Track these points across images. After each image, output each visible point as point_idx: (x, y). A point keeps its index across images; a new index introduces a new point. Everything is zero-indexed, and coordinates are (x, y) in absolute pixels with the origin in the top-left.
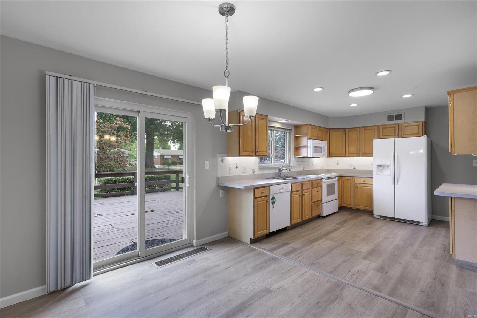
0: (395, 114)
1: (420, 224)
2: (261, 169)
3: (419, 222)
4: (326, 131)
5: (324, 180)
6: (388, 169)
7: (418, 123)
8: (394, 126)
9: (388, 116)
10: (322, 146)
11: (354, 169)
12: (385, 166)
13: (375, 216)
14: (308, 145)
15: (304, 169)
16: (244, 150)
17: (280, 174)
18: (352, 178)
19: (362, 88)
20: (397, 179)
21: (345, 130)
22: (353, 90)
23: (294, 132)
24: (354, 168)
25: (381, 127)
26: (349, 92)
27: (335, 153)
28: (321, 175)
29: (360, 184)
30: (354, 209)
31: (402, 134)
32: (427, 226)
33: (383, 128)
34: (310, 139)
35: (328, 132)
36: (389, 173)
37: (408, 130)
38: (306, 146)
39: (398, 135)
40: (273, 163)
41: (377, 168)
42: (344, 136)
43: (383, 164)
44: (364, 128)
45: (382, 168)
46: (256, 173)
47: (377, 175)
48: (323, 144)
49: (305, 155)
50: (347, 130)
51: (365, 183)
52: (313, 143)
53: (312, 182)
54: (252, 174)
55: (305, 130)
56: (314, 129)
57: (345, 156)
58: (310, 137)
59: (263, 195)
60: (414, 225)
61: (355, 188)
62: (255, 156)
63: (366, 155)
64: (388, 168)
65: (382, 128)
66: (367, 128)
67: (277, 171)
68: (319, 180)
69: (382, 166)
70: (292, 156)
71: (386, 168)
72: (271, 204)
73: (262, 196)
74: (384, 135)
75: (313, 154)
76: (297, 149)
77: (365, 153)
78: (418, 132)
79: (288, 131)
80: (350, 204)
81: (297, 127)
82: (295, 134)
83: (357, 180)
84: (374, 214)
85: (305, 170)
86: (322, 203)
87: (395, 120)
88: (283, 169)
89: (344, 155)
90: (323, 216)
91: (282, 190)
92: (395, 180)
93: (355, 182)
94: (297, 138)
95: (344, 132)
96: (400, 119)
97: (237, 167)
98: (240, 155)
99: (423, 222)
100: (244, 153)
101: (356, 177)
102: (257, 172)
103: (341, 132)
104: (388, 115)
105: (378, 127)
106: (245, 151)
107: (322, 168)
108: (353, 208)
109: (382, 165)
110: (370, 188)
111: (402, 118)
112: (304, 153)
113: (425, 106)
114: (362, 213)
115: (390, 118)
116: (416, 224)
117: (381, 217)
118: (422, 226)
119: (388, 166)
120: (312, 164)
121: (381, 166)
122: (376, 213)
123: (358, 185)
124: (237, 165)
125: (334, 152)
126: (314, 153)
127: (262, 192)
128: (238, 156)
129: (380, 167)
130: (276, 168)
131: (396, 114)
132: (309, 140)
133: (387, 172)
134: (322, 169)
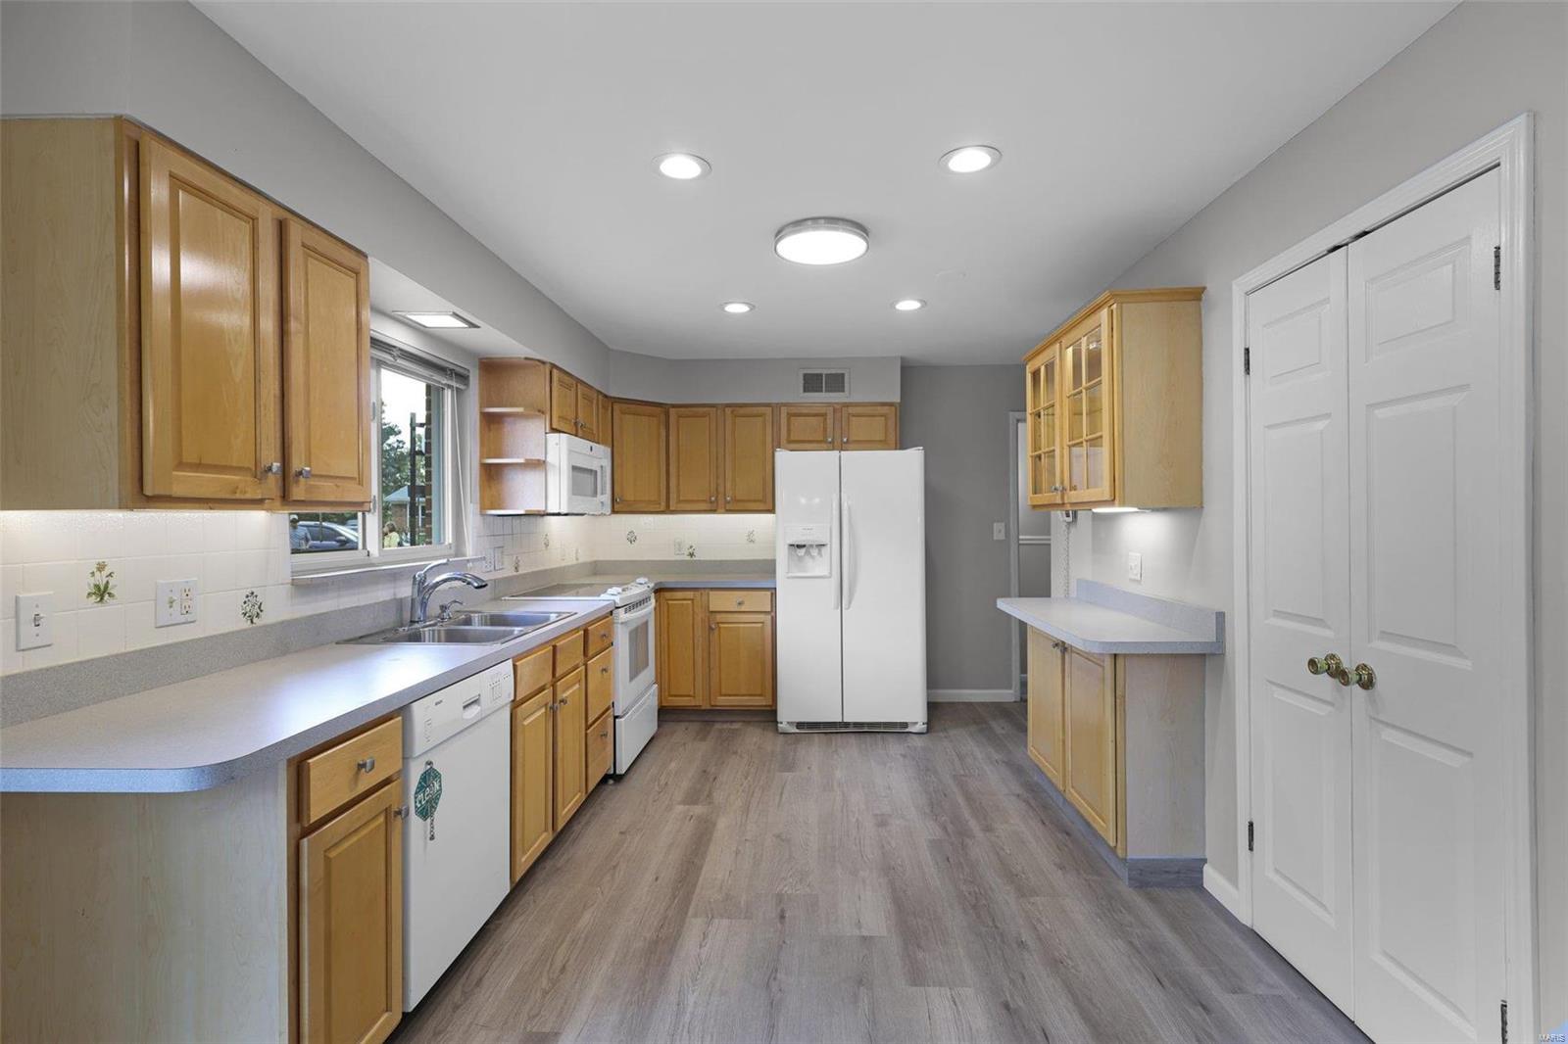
0: (825, 372)
1: (907, 730)
2: (303, 587)
3: (905, 725)
4: (603, 407)
5: (622, 616)
6: (821, 556)
7: (885, 409)
8: (823, 411)
9: (805, 375)
10: (594, 465)
11: (689, 558)
12: (811, 546)
13: (783, 726)
14: (548, 460)
15: (517, 569)
16: (189, 457)
17: (424, 604)
18: (698, 594)
19: (833, 221)
20: (850, 589)
21: (662, 411)
22: (799, 224)
23: (477, 386)
24: (691, 555)
25: (784, 410)
26: (779, 232)
27: (632, 499)
28: (610, 591)
29: (730, 616)
30: (705, 710)
31: (845, 440)
32: (925, 731)
33: (790, 415)
34: (554, 430)
35: (610, 408)
36: (826, 573)
37: (859, 428)
38: (538, 465)
39: (832, 442)
40: (373, 546)
41: (790, 554)
42: (663, 433)
43: (804, 538)
44: (730, 409)
45: (802, 552)
46: (269, 617)
47: (788, 578)
48: (599, 457)
49: (537, 506)
50: (672, 411)
51: (743, 609)
52: (570, 452)
53: (586, 631)
54: (245, 624)
55: (536, 387)
56: (569, 387)
57: (667, 511)
58: (555, 420)
59: (367, 781)
60: (895, 735)
61: (710, 628)
62: (278, 503)
63: (740, 506)
64: (820, 553)
65: (788, 414)
66: (742, 411)
67: (406, 591)
68: (605, 617)
69: (804, 546)
70: (471, 510)
71: (814, 552)
72: (415, 820)
73: (362, 788)
74: (792, 438)
75: (569, 499)
76: (492, 474)
77: (735, 500)
78: (886, 437)
79: (455, 384)
80: (691, 693)
81: (494, 369)
82: (486, 400)
83: (719, 602)
84: (779, 720)
85: (520, 572)
86: (616, 717)
87: (826, 391)
88: (438, 579)
89: (663, 507)
90: (618, 772)
91: (475, 710)
92: (843, 595)
93: (711, 609)
94: (491, 421)
95: (663, 417)
96: (839, 391)
97: (101, 593)
98: (141, 494)
99: (916, 723)
100: (186, 482)
101: (712, 589)
102: (280, 608)
103: (653, 416)
104: (806, 372)
105: (775, 407)
106: (199, 466)
107: (577, 559)
108: (703, 708)
109: (803, 543)
110: (760, 625)
111: (843, 387)
112: (525, 493)
113: (903, 359)
114: (732, 722)
115: (812, 383)
116: (895, 730)
117: (800, 725)
118: (914, 737)
119: (821, 546)
120: (547, 545)
121: (799, 546)
122: (788, 713)
123: (719, 617)
124: (101, 579)
125: (629, 496)
126: (574, 494)
127: (361, 766)
128: (123, 506)
129: (798, 550)
130: (394, 576)
131: (829, 372)
132: (553, 437)
133: (820, 566)
134: (575, 562)
